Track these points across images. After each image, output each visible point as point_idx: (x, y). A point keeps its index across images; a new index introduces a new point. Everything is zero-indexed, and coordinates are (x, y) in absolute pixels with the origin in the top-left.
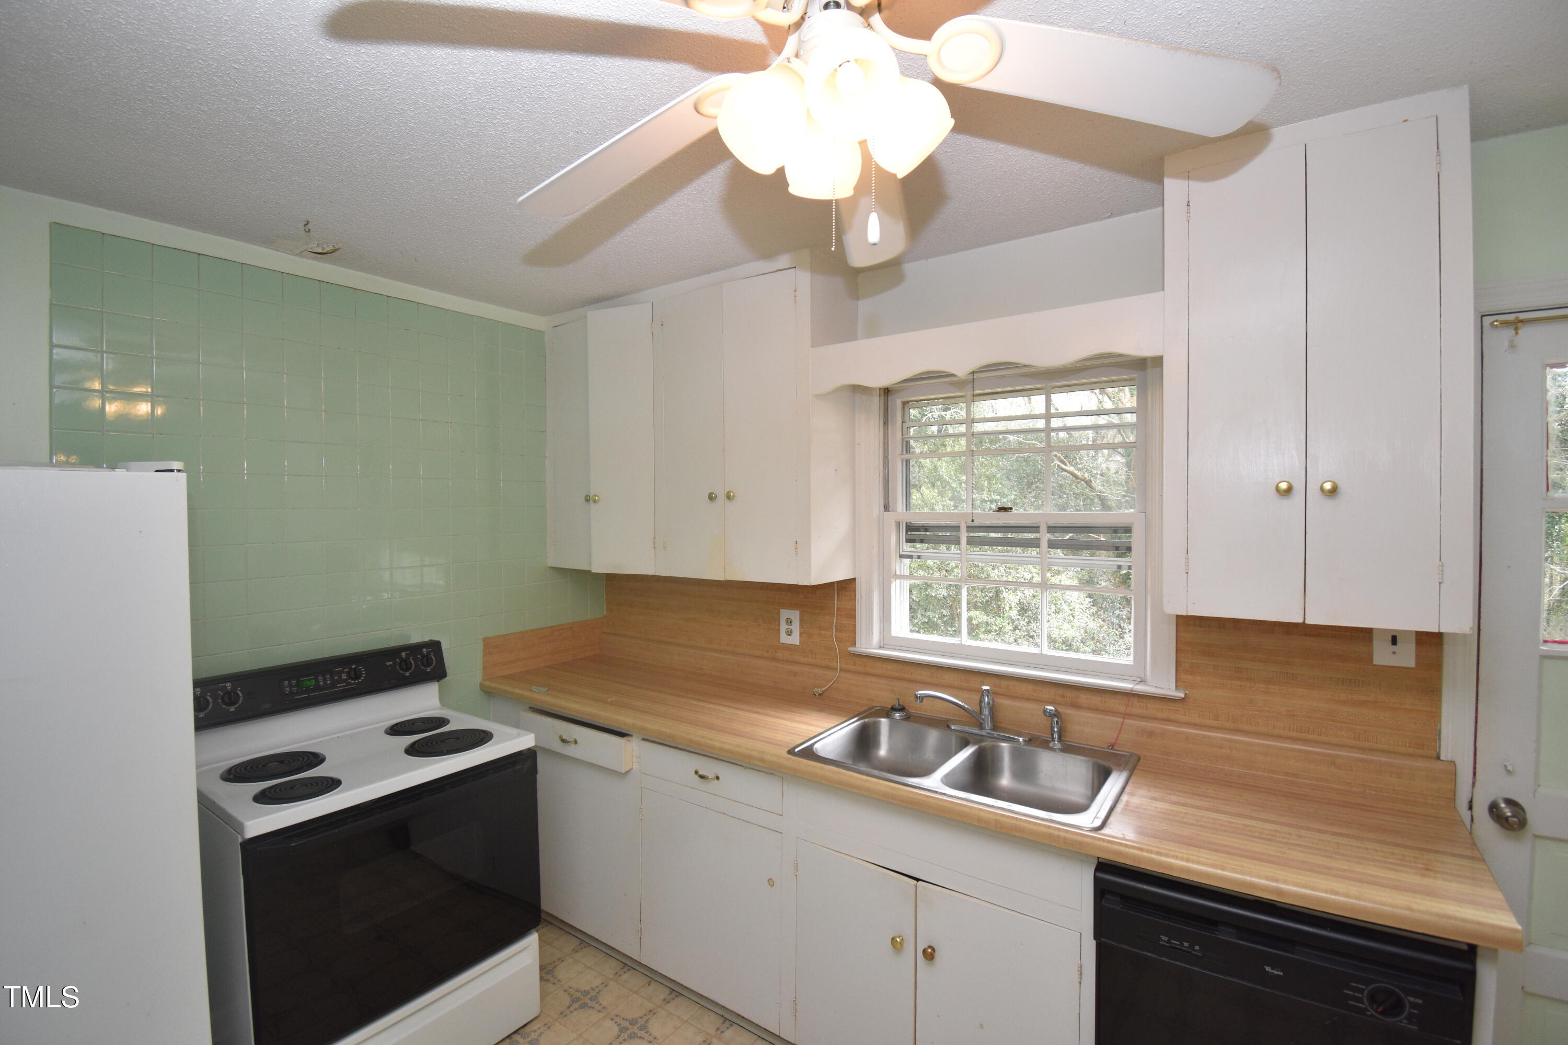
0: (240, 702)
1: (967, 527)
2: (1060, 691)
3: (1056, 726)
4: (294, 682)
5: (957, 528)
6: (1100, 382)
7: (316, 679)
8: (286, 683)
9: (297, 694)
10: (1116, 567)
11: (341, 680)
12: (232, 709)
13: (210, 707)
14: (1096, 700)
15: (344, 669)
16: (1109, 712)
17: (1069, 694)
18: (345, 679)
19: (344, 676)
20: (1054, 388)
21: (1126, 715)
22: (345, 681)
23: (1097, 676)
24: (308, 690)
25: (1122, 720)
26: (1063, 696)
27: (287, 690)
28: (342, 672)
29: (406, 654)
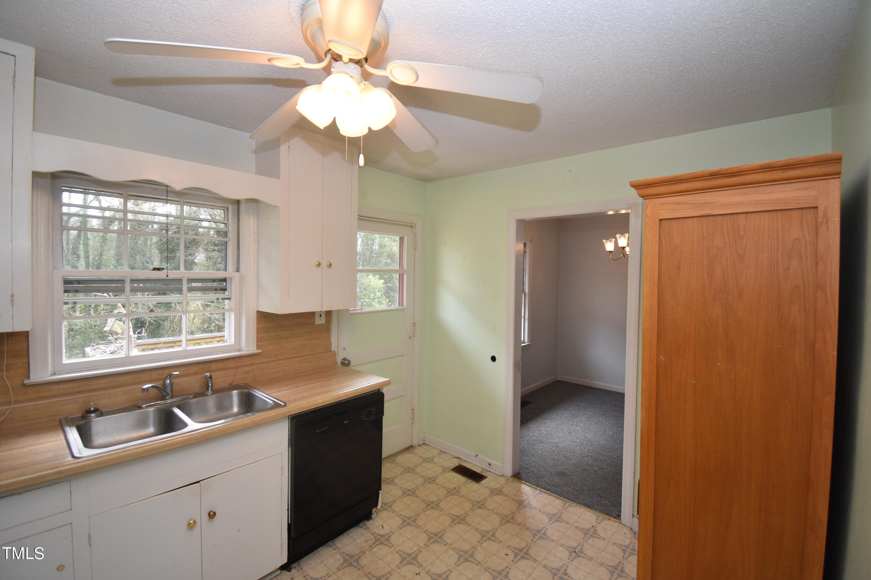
1: (130, 280)
2: (201, 366)
3: (210, 382)
5: (122, 281)
6: (206, 205)
10: (216, 299)
14: (220, 365)
16: (227, 369)
17: (206, 366)
20: (186, 202)
21: (237, 368)
23: (217, 354)
25: (235, 370)
26: (203, 369)
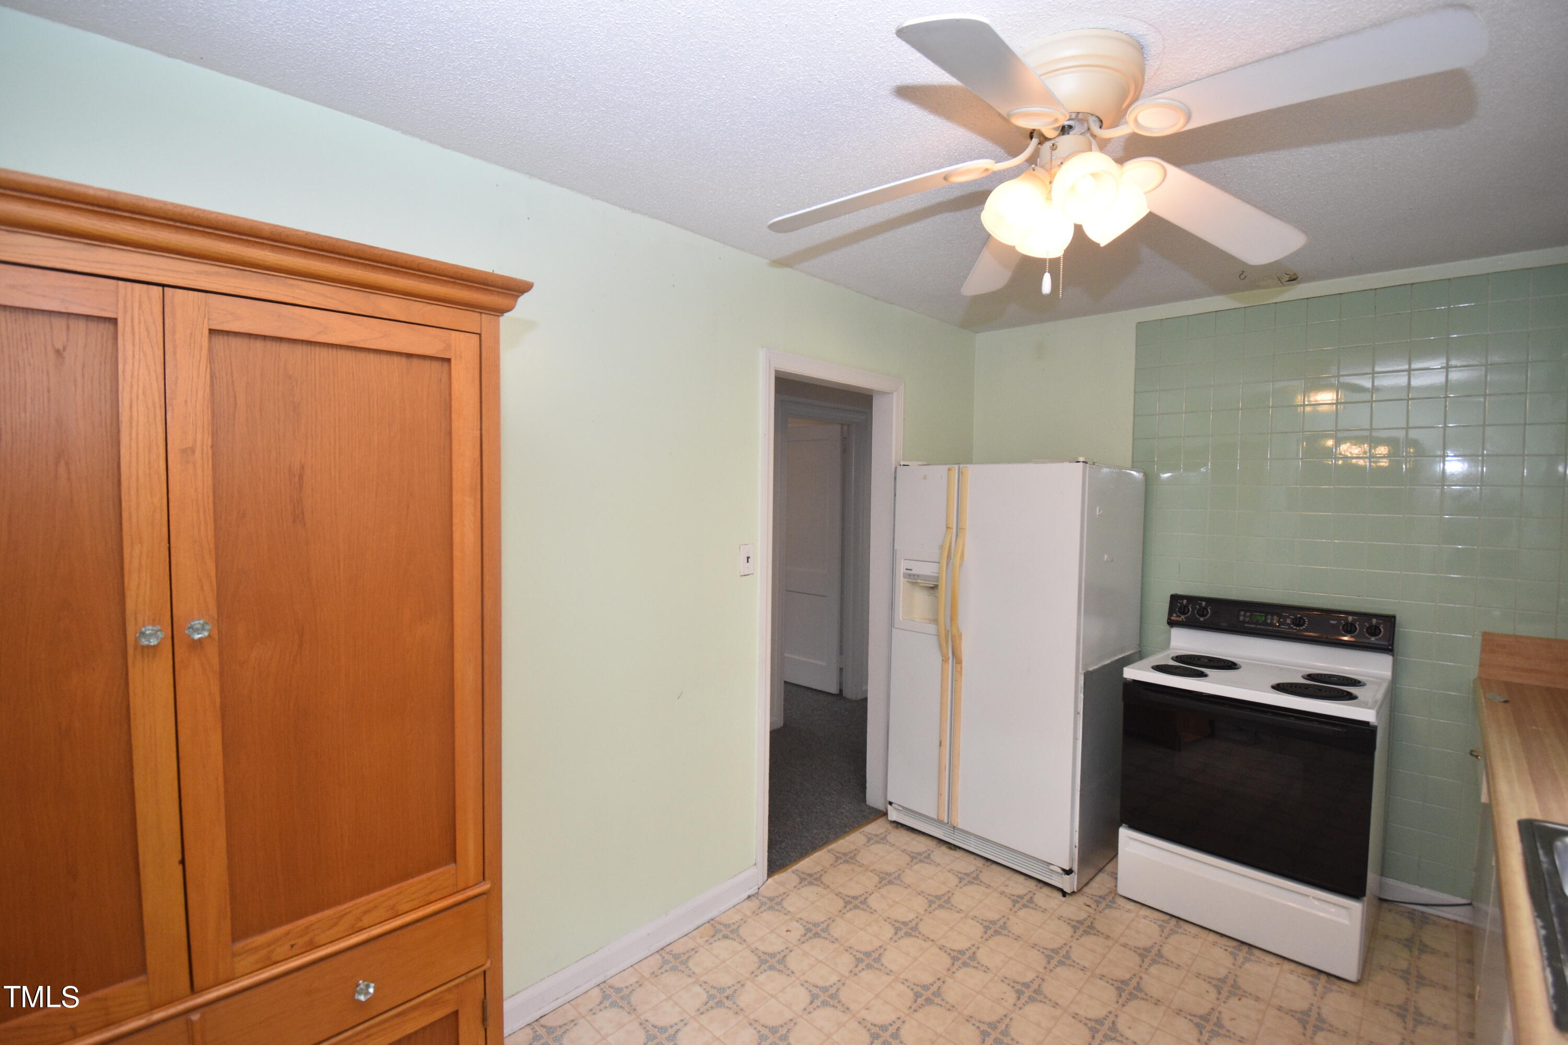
0: (1208, 616)
4: (1248, 614)
7: (1266, 616)
8: (1242, 613)
9: (1248, 623)
11: (1284, 623)
12: (1202, 619)
13: (1189, 614)
15: (1290, 615)
18: (1289, 624)
19: (1289, 621)
22: (1288, 625)
24: (1257, 623)
27: (1242, 618)
28: (1288, 617)
29: (1353, 619)
